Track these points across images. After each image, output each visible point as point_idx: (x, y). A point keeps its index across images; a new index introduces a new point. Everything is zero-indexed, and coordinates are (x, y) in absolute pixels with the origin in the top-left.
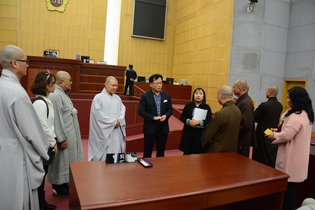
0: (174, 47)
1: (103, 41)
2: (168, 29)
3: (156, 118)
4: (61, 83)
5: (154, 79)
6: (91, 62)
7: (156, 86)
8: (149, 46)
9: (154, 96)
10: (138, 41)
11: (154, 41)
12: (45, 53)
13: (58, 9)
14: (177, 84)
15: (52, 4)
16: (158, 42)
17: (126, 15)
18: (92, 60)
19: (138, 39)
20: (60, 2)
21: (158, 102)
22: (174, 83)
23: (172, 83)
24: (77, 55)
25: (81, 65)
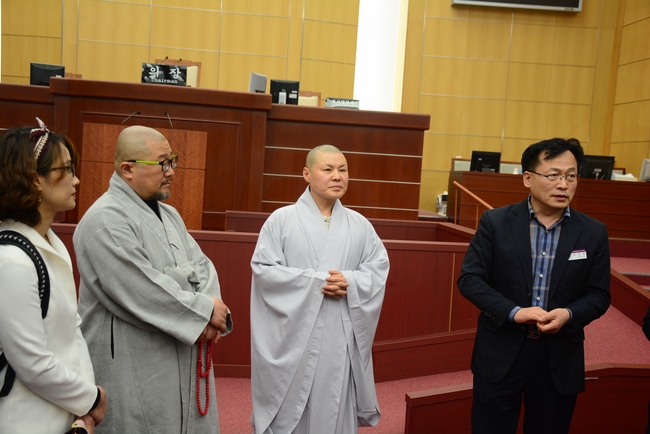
3: (521, 314)
4: (128, 168)
5: (542, 156)
6: (305, 102)
7: (544, 187)
8: (520, 40)
9: (533, 226)
11: (538, 20)
12: (146, 71)
14: (629, 177)
16: (553, 20)
18: (310, 94)
19: (478, 13)
21: (544, 256)
22: (617, 176)
23: (607, 174)
24: (254, 76)
25: (268, 111)
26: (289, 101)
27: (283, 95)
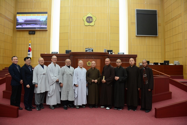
0: (165, 40)
1: (118, 41)
2: (160, 29)
8: (148, 41)
10: (140, 38)
11: (151, 38)
13: (91, 24)
15: (87, 22)
16: (153, 38)
17: (132, 23)
20: (92, 20)
23: (168, 64)
24: (105, 49)
25: (108, 55)
26: (111, 53)
27: (110, 53)
